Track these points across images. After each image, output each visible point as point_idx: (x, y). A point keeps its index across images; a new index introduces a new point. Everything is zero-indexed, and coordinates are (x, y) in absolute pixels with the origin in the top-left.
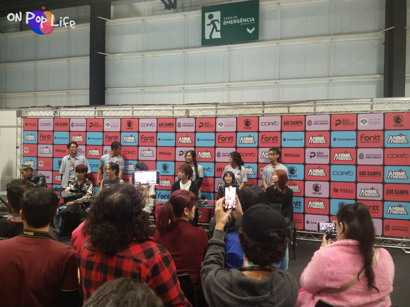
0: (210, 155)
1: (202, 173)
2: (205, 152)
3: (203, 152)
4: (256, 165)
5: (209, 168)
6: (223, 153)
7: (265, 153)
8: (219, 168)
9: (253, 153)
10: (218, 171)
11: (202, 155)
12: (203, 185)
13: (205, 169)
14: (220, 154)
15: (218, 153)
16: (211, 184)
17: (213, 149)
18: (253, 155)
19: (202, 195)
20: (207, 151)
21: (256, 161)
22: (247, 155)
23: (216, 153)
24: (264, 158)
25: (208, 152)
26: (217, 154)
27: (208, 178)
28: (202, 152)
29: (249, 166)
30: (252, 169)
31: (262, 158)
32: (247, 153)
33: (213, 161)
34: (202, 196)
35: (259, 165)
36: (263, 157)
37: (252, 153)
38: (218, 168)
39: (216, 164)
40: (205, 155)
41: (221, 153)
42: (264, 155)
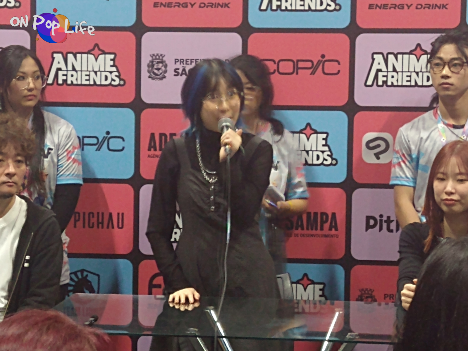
0: (114, 69)
1: (74, 161)
2: (85, 56)
3: (79, 56)
4: (343, 116)
5: (108, 137)
6: (181, 61)
7: (386, 61)
8: (161, 135)
9: (326, 58)
10: (152, 152)
11: (70, 68)
12: (76, 221)
13: (86, 141)
14: (166, 66)
15: (152, 62)
16: (121, 216)
17: (131, 37)
18: (330, 67)
19: (75, 273)
20: (96, 51)
21: (343, 100)
22: (296, 69)
23: (145, 60)
24: (380, 83)
25: (104, 53)
26: (151, 65)
27: (103, 185)
28: (70, 57)
29: (308, 124)
30: (324, 136)
31: (369, 83)
32: (298, 61)
33: (130, 98)
34: (73, 276)
35: (358, 117)
36: (376, 77)
37: (323, 60)
38: (153, 135)
39: (146, 114)
40: (84, 68)
41: (169, 60)
42: (383, 67)
